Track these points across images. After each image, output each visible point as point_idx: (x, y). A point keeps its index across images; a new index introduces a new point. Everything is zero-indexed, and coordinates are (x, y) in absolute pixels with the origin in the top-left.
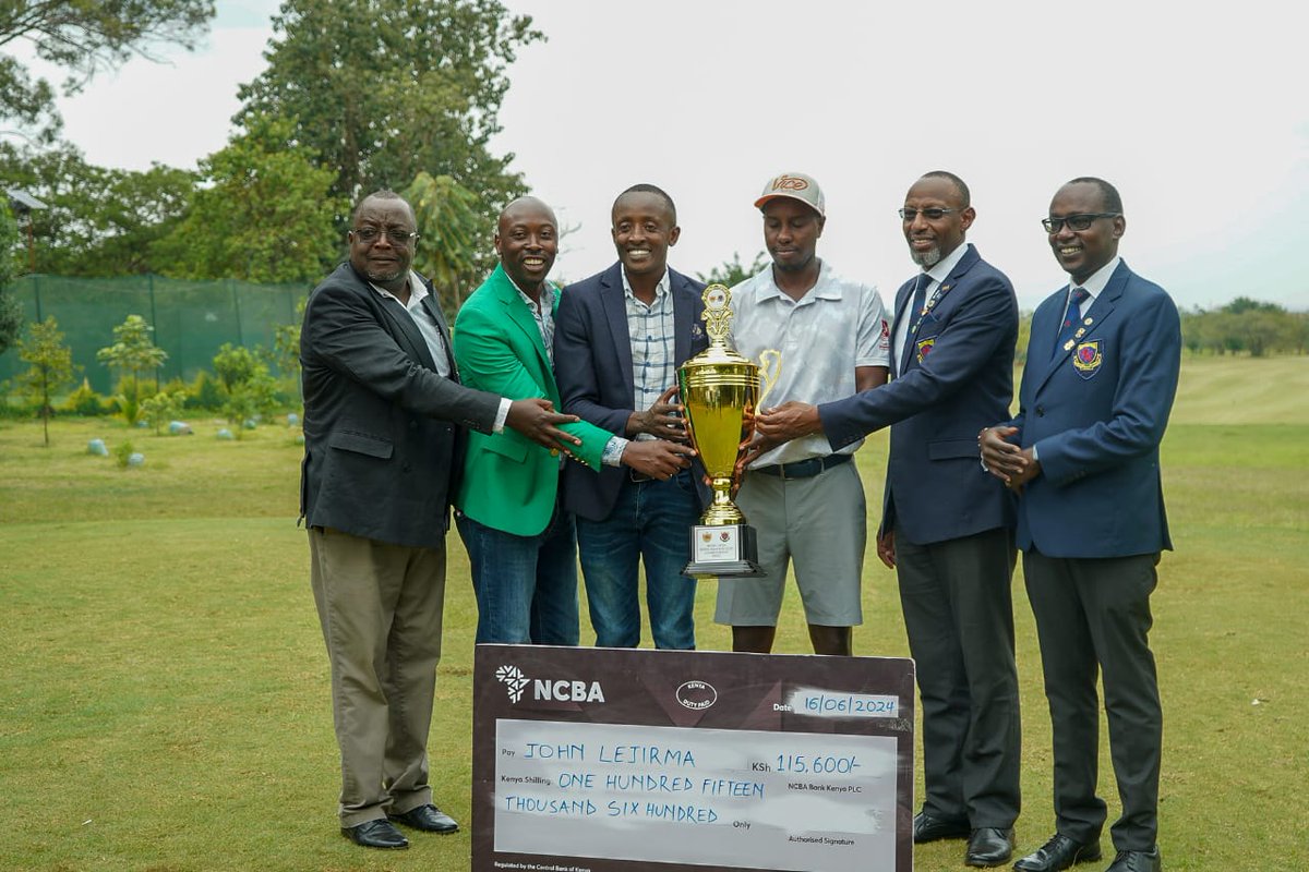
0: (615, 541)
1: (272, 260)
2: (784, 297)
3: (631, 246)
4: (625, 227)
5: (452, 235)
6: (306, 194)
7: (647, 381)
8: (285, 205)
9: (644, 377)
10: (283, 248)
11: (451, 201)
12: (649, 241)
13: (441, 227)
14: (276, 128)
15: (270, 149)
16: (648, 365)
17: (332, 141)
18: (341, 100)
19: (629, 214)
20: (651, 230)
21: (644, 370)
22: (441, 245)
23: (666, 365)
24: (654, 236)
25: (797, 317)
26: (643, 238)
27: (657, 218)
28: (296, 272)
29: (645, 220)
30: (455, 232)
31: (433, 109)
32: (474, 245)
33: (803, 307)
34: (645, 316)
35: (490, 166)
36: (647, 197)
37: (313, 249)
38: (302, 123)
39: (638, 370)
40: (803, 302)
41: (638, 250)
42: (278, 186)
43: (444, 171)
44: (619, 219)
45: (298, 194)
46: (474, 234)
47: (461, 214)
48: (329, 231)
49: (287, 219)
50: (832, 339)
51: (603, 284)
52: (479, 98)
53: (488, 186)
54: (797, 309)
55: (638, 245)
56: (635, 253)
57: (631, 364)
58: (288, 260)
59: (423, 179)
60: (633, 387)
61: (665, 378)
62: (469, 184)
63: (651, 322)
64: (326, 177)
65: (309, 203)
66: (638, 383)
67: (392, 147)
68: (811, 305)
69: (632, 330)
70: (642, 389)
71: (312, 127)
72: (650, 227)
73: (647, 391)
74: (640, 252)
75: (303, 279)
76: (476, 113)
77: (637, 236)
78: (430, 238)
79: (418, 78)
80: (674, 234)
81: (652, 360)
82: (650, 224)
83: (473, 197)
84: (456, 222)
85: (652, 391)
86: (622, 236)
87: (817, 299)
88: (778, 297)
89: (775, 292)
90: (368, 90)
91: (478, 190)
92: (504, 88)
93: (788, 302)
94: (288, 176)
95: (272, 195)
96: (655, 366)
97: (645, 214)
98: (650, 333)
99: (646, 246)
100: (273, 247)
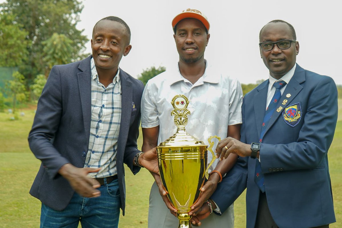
0: (65, 222)
1: (6, 60)
2: (186, 81)
3: (101, 52)
4: (99, 40)
5: (64, 53)
6: (18, 39)
7: (99, 131)
8: (11, 42)
9: (97, 128)
10: (10, 56)
11: (64, 43)
12: (111, 50)
13: (61, 51)
14: (9, 18)
15: (7, 24)
16: (100, 121)
17: (27, 23)
18: (31, 10)
19: (102, 32)
20: (114, 44)
21: (98, 124)
22: (61, 57)
23: (111, 123)
24: (115, 48)
25: (193, 93)
26: (109, 48)
27: (119, 38)
28: (14, 64)
29: (111, 38)
30: (65, 52)
31: (60, 14)
32: (72, 57)
33: (196, 87)
34: (103, 93)
35: (77, 33)
36: (115, 24)
37: (20, 56)
38: (18, 16)
39: (94, 124)
40: (197, 84)
41: (104, 55)
42: (8, 36)
43: (63, 33)
44: (96, 34)
45: (15, 39)
46: (71, 53)
47: (67, 47)
48: (25, 51)
49: (12, 46)
50: (215, 106)
51: (79, 70)
52: (74, 11)
53: (77, 38)
54: (193, 88)
55: (106, 52)
56: (103, 56)
57: (90, 120)
58: (11, 60)
59: (55, 35)
60: (89, 134)
61: (109, 131)
62: (71, 37)
63: (105, 97)
64: (24, 34)
65: (19, 42)
66: (93, 131)
67: (47, 25)
68: (201, 86)
69: (93, 99)
70: (94, 135)
71: (21, 18)
72: (114, 42)
73: (97, 137)
74: (105, 56)
75: (16, 66)
76: (73, 15)
77: (104, 46)
78: (57, 54)
79: (56, 4)
80: (128, 49)
81: (103, 119)
82: (115, 41)
83: (71, 41)
84: (65, 49)
85: (100, 137)
86: (97, 45)
87: (204, 82)
88: (183, 81)
89: (180, 78)
90: (39, 7)
91: (73, 39)
92: (83, 7)
93: (188, 84)
94: (12, 33)
95: (7, 38)
96: (104, 122)
97: (112, 34)
98: (104, 102)
99: (109, 53)
100: (7, 55)
